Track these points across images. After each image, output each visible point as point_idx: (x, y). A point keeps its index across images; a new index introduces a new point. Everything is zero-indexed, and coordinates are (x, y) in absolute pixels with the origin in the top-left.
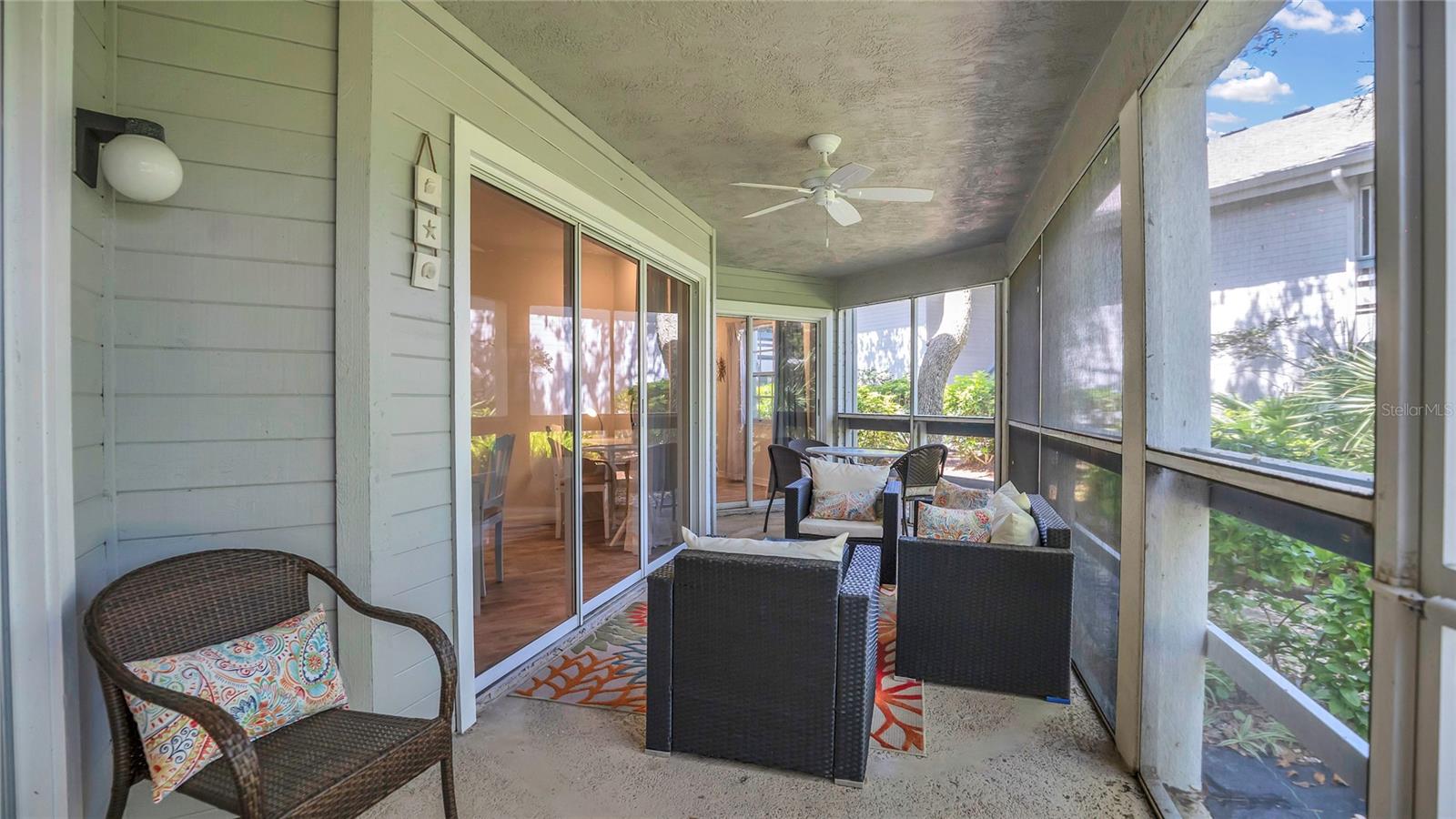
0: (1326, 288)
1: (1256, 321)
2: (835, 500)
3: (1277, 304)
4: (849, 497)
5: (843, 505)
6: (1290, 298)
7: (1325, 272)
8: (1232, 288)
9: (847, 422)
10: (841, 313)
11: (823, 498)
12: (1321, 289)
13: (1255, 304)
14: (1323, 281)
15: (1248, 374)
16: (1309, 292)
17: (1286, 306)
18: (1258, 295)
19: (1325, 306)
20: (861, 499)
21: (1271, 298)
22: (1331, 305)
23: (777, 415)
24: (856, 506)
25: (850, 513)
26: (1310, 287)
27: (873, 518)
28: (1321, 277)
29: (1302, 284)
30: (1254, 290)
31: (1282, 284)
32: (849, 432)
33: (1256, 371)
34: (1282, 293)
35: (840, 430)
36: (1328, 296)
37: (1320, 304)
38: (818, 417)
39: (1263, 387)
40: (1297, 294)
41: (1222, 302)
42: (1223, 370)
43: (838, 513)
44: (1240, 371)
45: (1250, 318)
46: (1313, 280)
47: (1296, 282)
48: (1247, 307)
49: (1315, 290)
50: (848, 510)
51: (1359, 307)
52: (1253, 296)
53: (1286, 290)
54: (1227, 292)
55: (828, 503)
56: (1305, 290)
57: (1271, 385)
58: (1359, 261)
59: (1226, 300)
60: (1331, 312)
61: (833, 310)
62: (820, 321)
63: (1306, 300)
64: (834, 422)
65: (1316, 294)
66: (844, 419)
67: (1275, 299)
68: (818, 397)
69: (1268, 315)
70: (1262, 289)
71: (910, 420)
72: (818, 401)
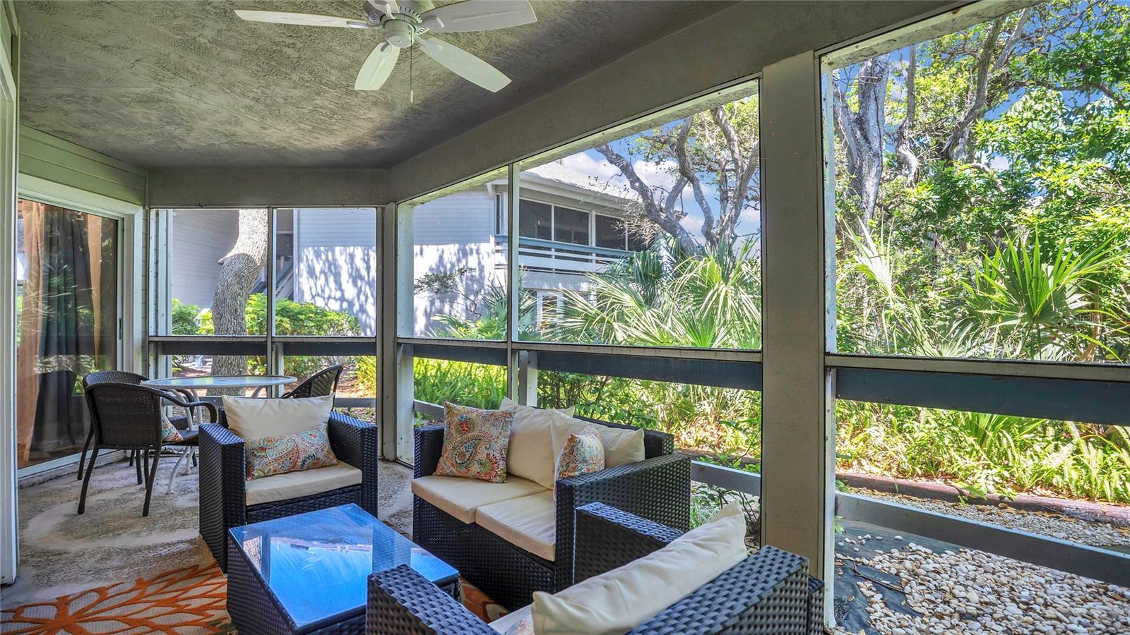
0: (480, 252)
1: (442, 269)
2: (282, 448)
3: (454, 259)
4: (299, 441)
5: (294, 453)
6: (461, 255)
7: (480, 241)
8: (428, 245)
9: (160, 346)
10: (153, 212)
11: (263, 449)
12: (478, 252)
13: (441, 257)
14: (478, 247)
15: (438, 303)
16: (471, 253)
17: (459, 260)
18: (443, 252)
19: (479, 263)
20: (315, 440)
21: (451, 254)
22: (483, 263)
24: (312, 451)
25: (304, 461)
26: (472, 250)
27: (335, 461)
28: (478, 244)
29: (467, 248)
30: (440, 247)
31: (457, 246)
32: (162, 358)
34: (456, 252)
35: (151, 357)
36: (481, 256)
37: (477, 261)
38: (119, 341)
40: (465, 254)
41: (421, 254)
42: (421, 301)
43: (288, 465)
44: (432, 303)
45: (438, 268)
46: (473, 246)
47: (465, 245)
48: (436, 259)
49: (474, 252)
50: (302, 457)
51: (496, 265)
52: (440, 251)
53: (459, 250)
54: (424, 247)
55: (272, 454)
56: (469, 252)
58: (496, 237)
59: (424, 253)
60: (483, 267)
61: (144, 208)
62: (122, 216)
63: (470, 258)
64: (143, 347)
65: (475, 255)
66: (156, 343)
67: (453, 255)
68: (119, 316)
69: (449, 266)
70: (445, 247)
71: (266, 342)
72: (120, 320)
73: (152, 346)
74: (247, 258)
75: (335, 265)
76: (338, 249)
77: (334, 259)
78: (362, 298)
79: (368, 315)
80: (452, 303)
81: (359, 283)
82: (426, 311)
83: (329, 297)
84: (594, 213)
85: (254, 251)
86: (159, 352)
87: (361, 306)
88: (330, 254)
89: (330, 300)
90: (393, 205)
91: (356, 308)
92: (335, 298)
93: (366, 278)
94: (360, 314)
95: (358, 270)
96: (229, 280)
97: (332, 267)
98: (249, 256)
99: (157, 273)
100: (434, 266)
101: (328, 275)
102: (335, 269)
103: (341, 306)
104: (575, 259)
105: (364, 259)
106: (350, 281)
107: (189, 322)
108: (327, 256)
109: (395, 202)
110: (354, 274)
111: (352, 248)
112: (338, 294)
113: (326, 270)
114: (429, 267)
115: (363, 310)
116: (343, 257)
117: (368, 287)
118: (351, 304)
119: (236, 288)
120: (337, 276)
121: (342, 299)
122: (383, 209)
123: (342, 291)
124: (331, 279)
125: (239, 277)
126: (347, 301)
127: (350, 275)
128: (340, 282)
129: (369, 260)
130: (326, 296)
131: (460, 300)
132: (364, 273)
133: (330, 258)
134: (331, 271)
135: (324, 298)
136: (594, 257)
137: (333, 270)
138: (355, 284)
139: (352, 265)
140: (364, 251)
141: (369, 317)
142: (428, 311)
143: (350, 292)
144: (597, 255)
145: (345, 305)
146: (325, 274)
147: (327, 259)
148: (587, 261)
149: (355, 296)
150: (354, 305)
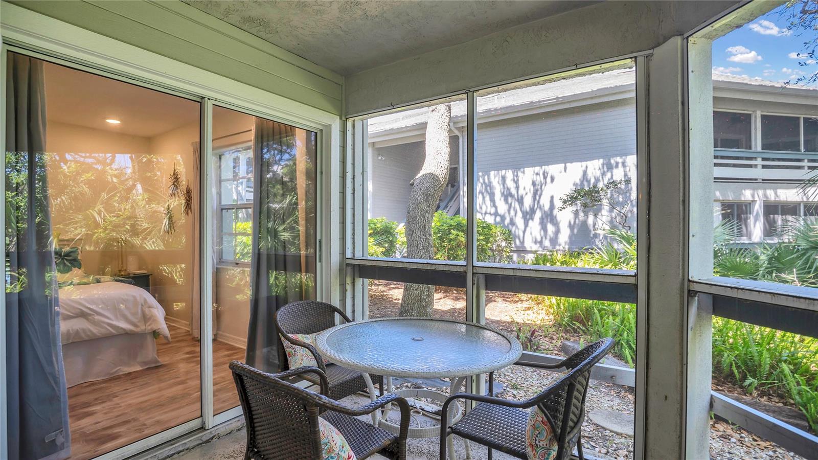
0: (626, 164)
1: (586, 184)
3: (598, 174)
6: (606, 169)
7: (626, 155)
8: (571, 162)
9: (357, 270)
12: (624, 164)
13: (585, 173)
14: (625, 160)
15: (582, 216)
16: (617, 166)
17: (603, 174)
18: (587, 167)
19: (626, 175)
21: (595, 169)
22: (629, 174)
23: (258, 256)
26: (617, 163)
28: (624, 157)
29: (612, 161)
30: (584, 164)
31: (601, 161)
32: (359, 282)
33: (586, 215)
34: (601, 166)
35: (349, 280)
36: (628, 169)
37: (623, 173)
38: (318, 264)
39: (590, 225)
40: (610, 167)
41: (564, 170)
44: (576, 216)
45: (582, 182)
46: (619, 160)
47: (609, 160)
48: (580, 175)
49: (620, 165)
52: (584, 168)
53: (603, 165)
54: (568, 165)
56: (615, 165)
57: (594, 225)
59: (567, 170)
60: (630, 179)
61: (341, 118)
62: (320, 127)
63: (615, 171)
64: (341, 270)
65: (621, 168)
66: (353, 266)
67: (597, 170)
68: (318, 238)
69: (593, 181)
70: (589, 163)
71: (466, 272)
72: (320, 242)
73: (349, 269)
74: (433, 177)
75: (490, 187)
76: (492, 173)
77: (490, 182)
78: (512, 213)
79: (517, 227)
80: (596, 216)
81: (510, 200)
82: (570, 222)
83: (486, 213)
84: (759, 113)
85: (439, 171)
86: (356, 275)
87: (511, 220)
88: (486, 177)
89: (487, 215)
90: (678, 40)
91: (507, 221)
92: (490, 214)
93: (516, 196)
94: (510, 226)
95: (508, 189)
96: (419, 198)
97: (488, 188)
98: (434, 175)
99: (354, 190)
100: (578, 182)
101: (485, 195)
102: (490, 190)
103: (495, 219)
104: (735, 166)
105: (514, 180)
106: (503, 199)
107: (391, 234)
108: (484, 180)
109: (681, 34)
110: (505, 193)
111: (504, 172)
112: (493, 210)
113: (483, 191)
114: (573, 182)
115: (512, 223)
116: (497, 179)
117: (517, 204)
118: (503, 218)
119: (424, 206)
120: (492, 196)
121: (496, 214)
122: (648, 58)
123: (496, 208)
124: (487, 198)
125: (427, 195)
126: (500, 216)
127: (503, 194)
128: (494, 201)
129: (518, 180)
130: (484, 212)
131: (605, 211)
132: (514, 191)
133: (486, 181)
134: (487, 192)
135: (482, 214)
136: (759, 162)
137: (489, 191)
138: (506, 201)
139: (504, 185)
140: (513, 173)
141: (518, 229)
142: (572, 223)
143: (502, 208)
144: (764, 159)
145: (498, 219)
146: (483, 194)
147: (484, 182)
148: (750, 166)
149: (506, 211)
150: (505, 219)
